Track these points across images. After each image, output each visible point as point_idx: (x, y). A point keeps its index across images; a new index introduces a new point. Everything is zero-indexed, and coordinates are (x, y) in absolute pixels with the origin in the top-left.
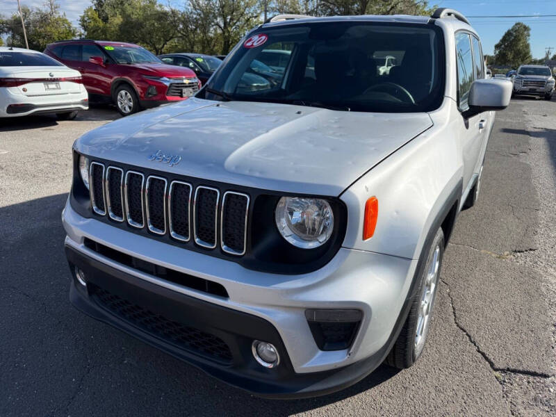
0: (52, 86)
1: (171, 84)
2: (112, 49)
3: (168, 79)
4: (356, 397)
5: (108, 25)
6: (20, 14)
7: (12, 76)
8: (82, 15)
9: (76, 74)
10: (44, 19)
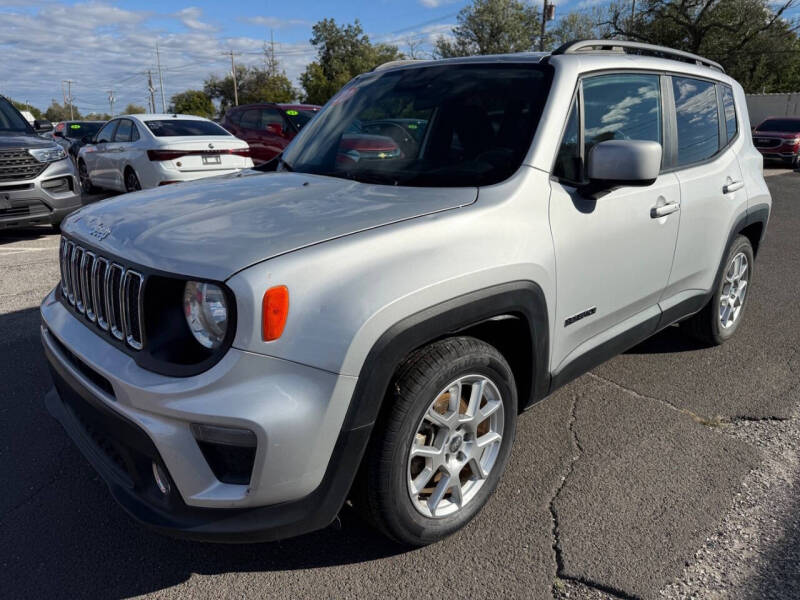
0: (212, 160)
1: (361, 159)
2: (296, 113)
3: (358, 153)
4: (328, 569)
5: (333, 84)
6: (232, 75)
7: (166, 148)
8: (305, 72)
9: (243, 145)
10: (261, 79)
